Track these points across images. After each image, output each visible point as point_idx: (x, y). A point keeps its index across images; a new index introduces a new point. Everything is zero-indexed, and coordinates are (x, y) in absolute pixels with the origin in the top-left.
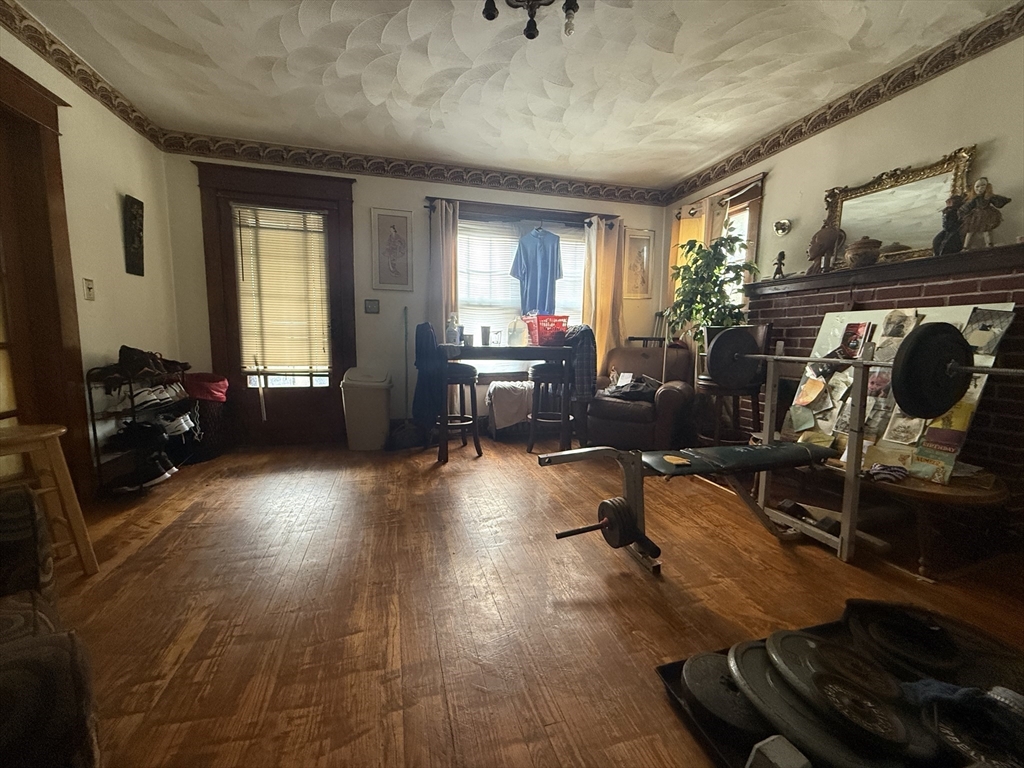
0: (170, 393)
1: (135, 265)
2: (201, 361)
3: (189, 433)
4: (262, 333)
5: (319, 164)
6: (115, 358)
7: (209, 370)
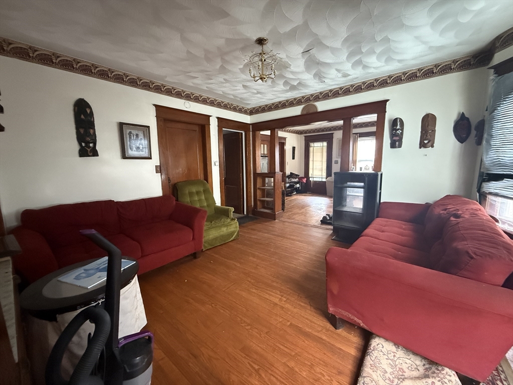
0: (296, 180)
1: (293, 158)
2: (302, 175)
3: (299, 187)
4: (313, 169)
5: (327, 131)
6: (290, 174)
7: (303, 176)
